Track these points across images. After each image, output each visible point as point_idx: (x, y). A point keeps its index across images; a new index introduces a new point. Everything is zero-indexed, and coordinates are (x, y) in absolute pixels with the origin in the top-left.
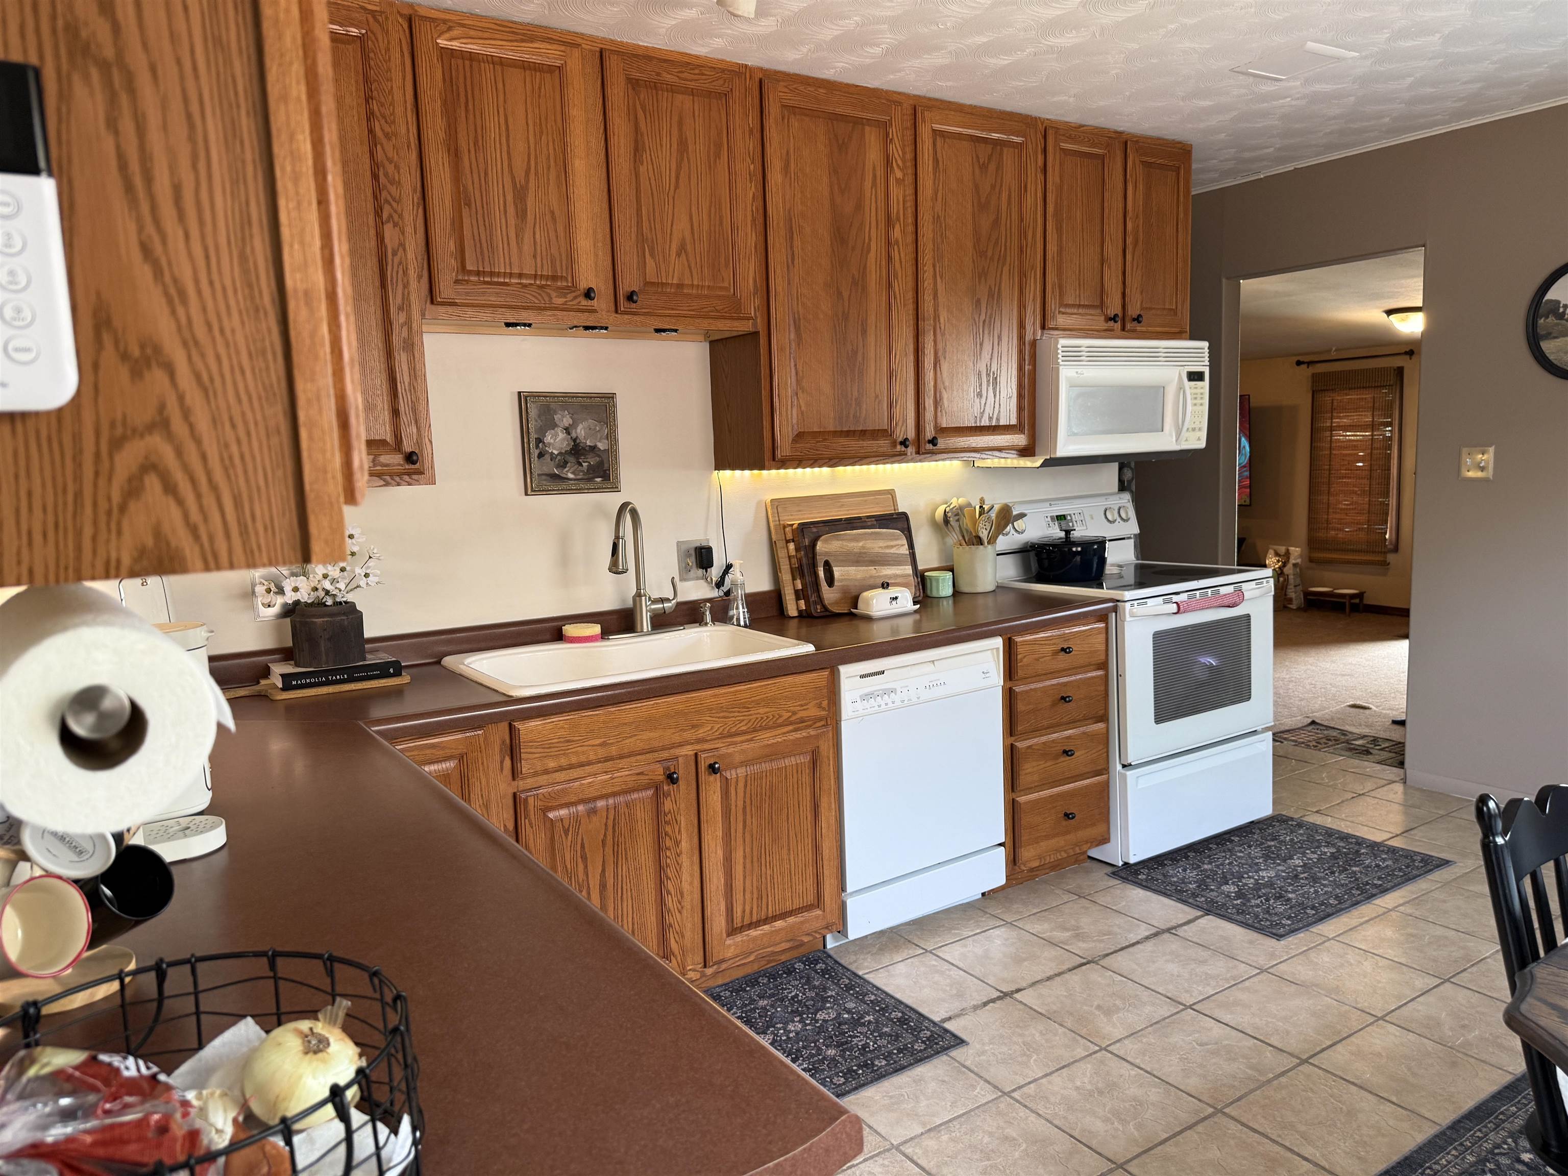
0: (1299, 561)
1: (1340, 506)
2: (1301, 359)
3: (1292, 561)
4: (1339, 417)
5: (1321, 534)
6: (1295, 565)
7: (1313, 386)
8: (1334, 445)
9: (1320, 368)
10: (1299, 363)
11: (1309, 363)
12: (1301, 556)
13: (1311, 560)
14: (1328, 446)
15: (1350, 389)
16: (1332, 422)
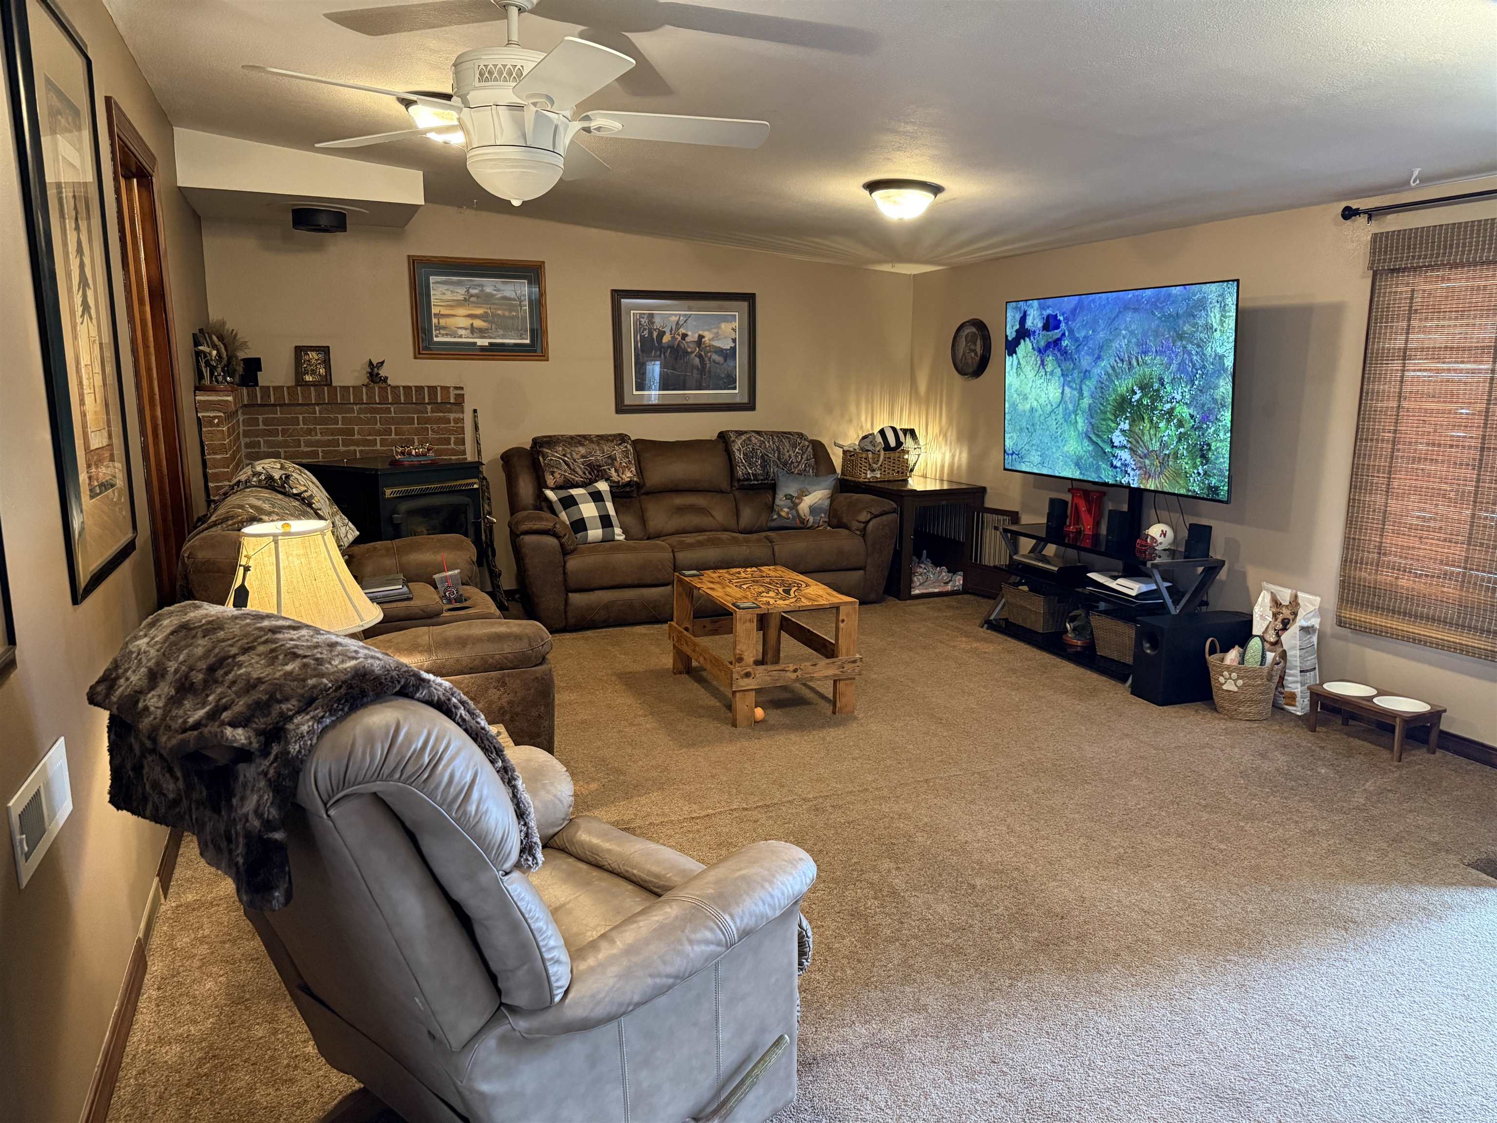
0: (1315, 622)
1: (1410, 520)
2: (1354, 204)
3: (1301, 622)
4: (1423, 330)
5: (1365, 574)
6: (1306, 630)
7: (1372, 262)
8: (1407, 388)
9: (1393, 223)
10: (1349, 214)
11: (1371, 214)
12: (1321, 611)
13: (1341, 622)
14: (1394, 389)
15: (1454, 266)
16: (1407, 340)
